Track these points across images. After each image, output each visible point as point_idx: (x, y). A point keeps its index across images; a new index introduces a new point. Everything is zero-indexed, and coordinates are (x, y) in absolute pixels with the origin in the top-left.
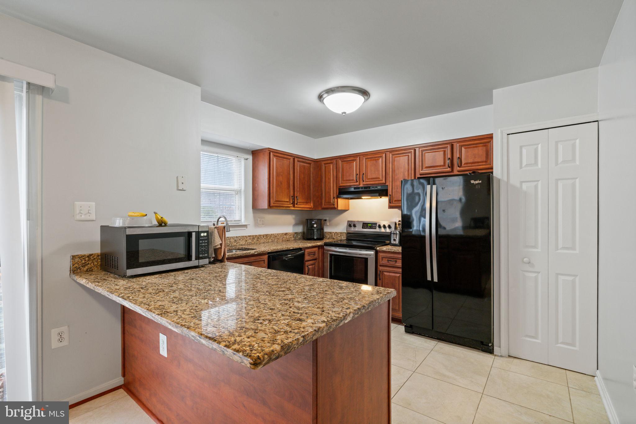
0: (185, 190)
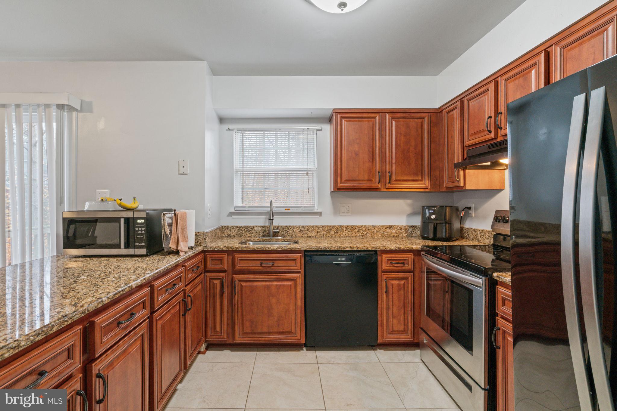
0: (187, 174)
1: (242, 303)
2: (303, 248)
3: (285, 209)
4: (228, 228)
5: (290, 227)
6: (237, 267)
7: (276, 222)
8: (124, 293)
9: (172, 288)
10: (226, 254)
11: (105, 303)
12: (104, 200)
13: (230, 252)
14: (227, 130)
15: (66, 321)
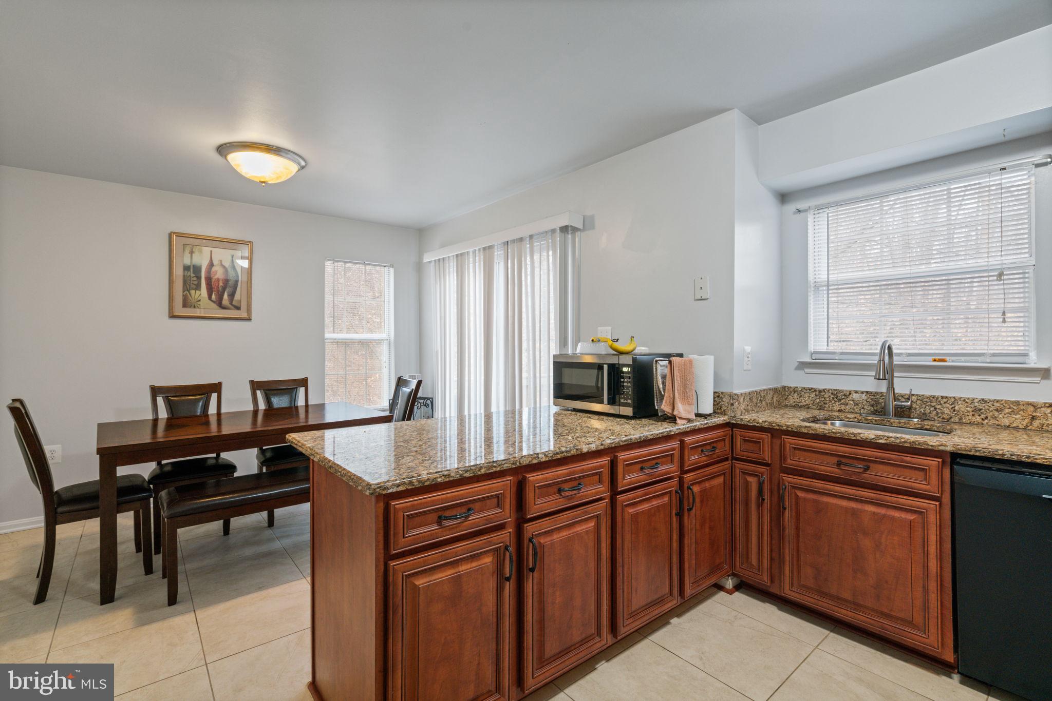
0: (707, 299)
1: (797, 528)
2: (945, 446)
3: (931, 358)
4: (795, 390)
5: (945, 400)
6: (789, 461)
7: (903, 385)
8: (569, 455)
9: (652, 468)
10: (769, 434)
11: (541, 460)
12: (595, 340)
13: (776, 432)
14: (795, 213)
15: (495, 467)
